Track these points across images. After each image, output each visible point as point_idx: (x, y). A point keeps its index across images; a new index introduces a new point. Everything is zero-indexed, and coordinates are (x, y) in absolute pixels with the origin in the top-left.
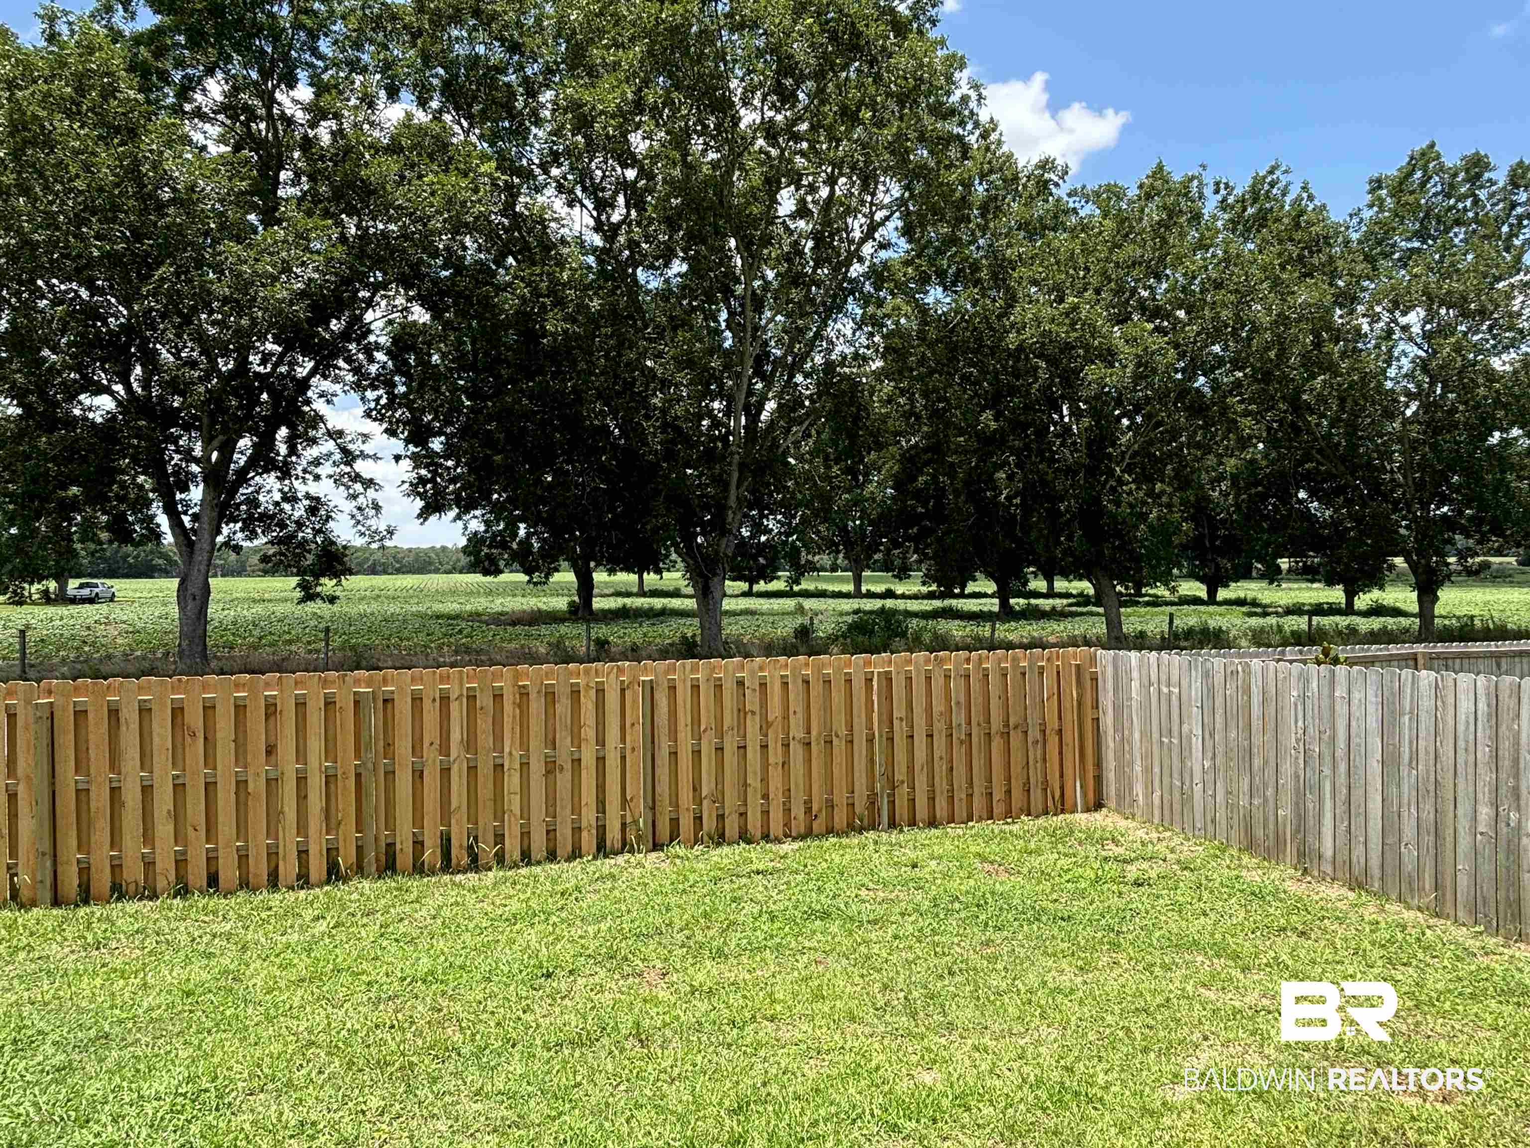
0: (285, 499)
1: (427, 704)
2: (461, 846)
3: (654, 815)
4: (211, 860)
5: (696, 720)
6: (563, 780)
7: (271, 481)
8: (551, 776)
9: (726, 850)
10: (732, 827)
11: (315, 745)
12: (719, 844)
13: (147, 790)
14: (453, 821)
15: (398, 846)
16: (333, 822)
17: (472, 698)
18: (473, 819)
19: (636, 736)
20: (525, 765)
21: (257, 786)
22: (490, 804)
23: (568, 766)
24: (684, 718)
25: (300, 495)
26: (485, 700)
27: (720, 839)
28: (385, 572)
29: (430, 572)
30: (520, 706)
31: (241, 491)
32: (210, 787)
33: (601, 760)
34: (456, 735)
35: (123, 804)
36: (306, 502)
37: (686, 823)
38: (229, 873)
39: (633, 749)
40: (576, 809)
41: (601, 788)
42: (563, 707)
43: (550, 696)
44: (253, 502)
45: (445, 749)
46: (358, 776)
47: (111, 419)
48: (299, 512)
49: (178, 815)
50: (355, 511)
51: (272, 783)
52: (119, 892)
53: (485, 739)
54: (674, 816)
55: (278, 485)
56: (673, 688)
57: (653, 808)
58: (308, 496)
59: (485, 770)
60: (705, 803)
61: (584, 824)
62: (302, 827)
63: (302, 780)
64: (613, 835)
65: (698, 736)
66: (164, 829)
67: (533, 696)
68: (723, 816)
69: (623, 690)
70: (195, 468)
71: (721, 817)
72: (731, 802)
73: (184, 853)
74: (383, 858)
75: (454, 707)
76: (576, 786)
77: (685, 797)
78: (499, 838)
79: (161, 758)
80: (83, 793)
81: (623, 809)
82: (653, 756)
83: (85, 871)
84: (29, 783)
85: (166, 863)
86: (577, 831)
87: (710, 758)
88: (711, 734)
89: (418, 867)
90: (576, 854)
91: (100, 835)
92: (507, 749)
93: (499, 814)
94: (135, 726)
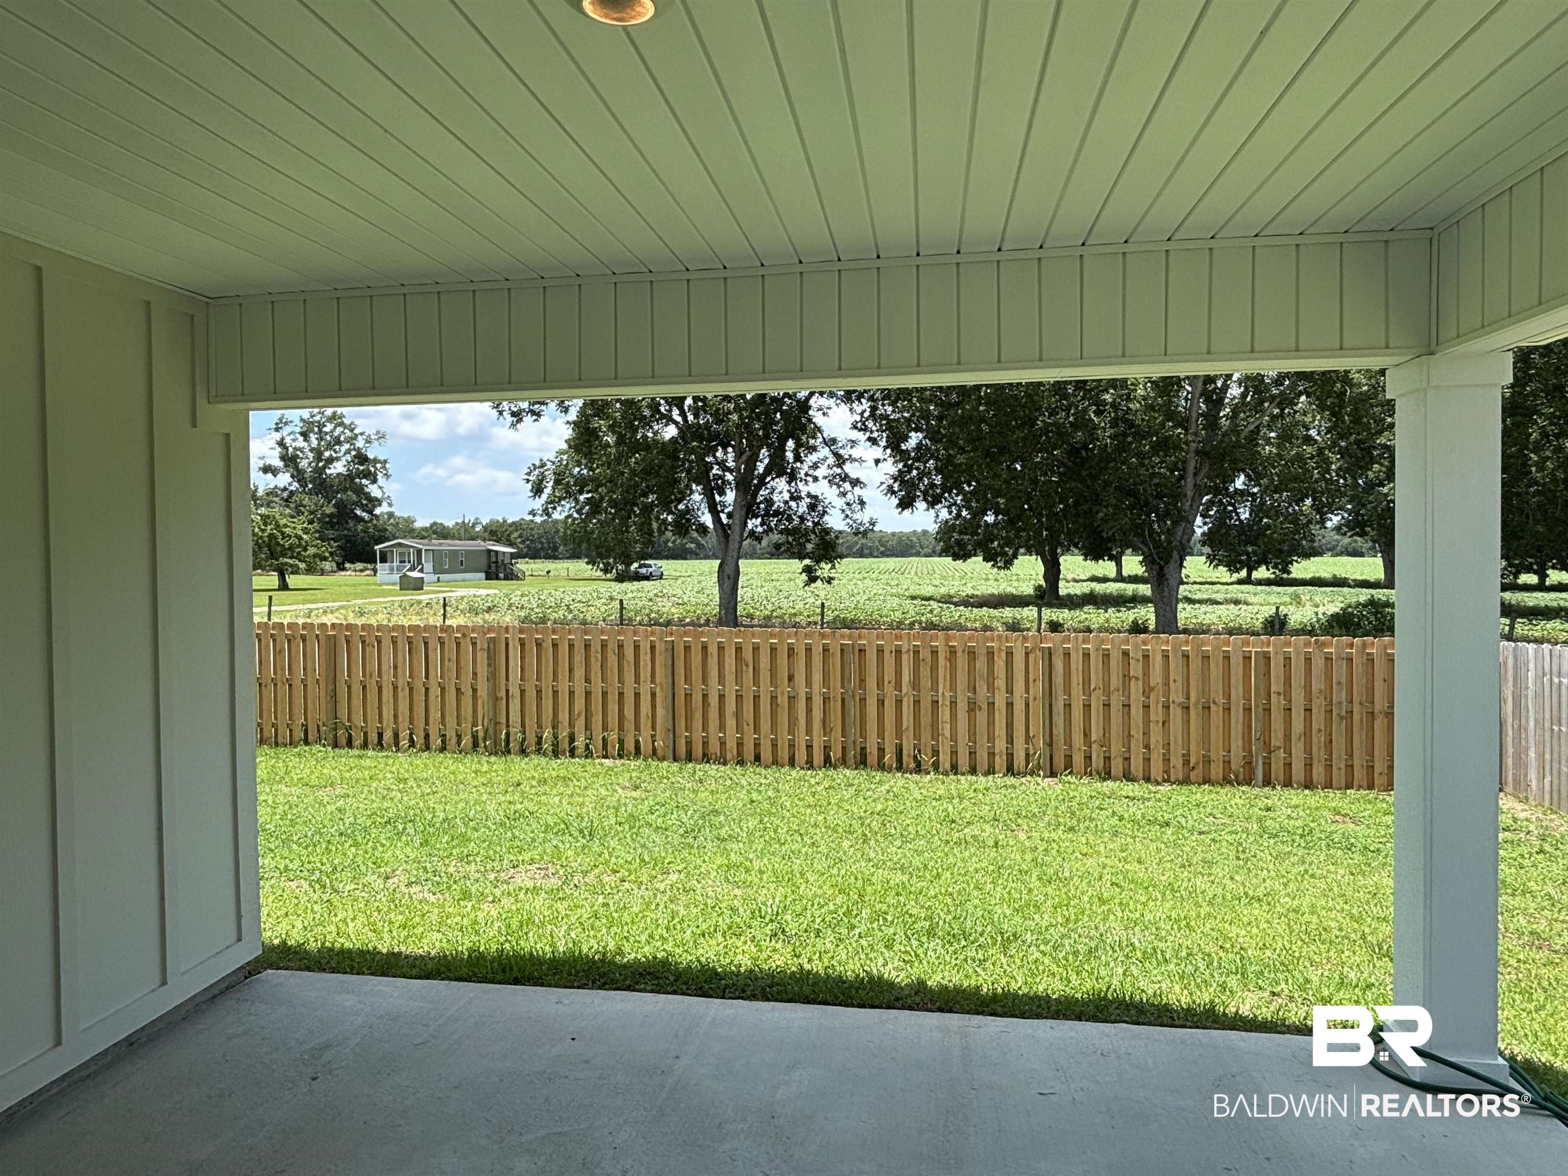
0: (793, 498)
1: (887, 653)
2: (909, 755)
3: (1052, 750)
4: (757, 745)
5: (1086, 681)
6: (982, 717)
7: (781, 484)
8: (972, 714)
9: (1110, 783)
10: (1117, 766)
11: (817, 677)
12: (1105, 780)
13: (722, 697)
14: (904, 738)
15: (868, 750)
16: (828, 729)
17: (916, 652)
18: (917, 736)
19: (1038, 689)
20: (953, 704)
21: (783, 700)
22: (929, 728)
23: (985, 706)
24: (1076, 679)
25: (803, 494)
26: (925, 654)
27: (1107, 775)
28: (871, 555)
29: (911, 556)
30: (950, 660)
31: (762, 492)
32: (756, 698)
33: (1010, 705)
34: (906, 677)
35: (709, 705)
36: (808, 500)
37: (1078, 760)
38: (766, 755)
39: (1035, 699)
40: (991, 738)
41: (1010, 725)
42: (981, 663)
43: (972, 654)
44: (769, 502)
45: (898, 686)
46: (843, 700)
47: (674, 441)
48: (803, 508)
49: (738, 714)
50: (845, 507)
51: (792, 699)
52: (706, 758)
53: (926, 682)
54: (1068, 753)
55: (787, 487)
56: (1067, 655)
57: (1051, 745)
58: (809, 495)
59: (926, 704)
60: (1094, 746)
61: (997, 751)
62: (809, 731)
63: (809, 699)
64: (1019, 760)
65: (1088, 693)
66: (731, 723)
67: (959, 654)
68: (1109, 758)
69: (1027, 654)
70: (729, 477)
71: (1107, 759)
72: (1116, 749)
73: (742, 738)
74: (859, 757)
75: (905, 657)
76: (991, 722)
77: (1078, 739)
78: (936, 753)
79: (730, 678)
80: (688, 696)
81: (1027, 742)
82: (1051, 705)
83: (689, 743)
84: (662, 687)
85: (731, 744)
86: (992, 755)
87: (1098, 711)
88: (1099, 692)
89: (881, 767)
90: (990, 771)
91: (698, 723)
92: (940, 691)
93: (935, 736)
94: (716, 657)
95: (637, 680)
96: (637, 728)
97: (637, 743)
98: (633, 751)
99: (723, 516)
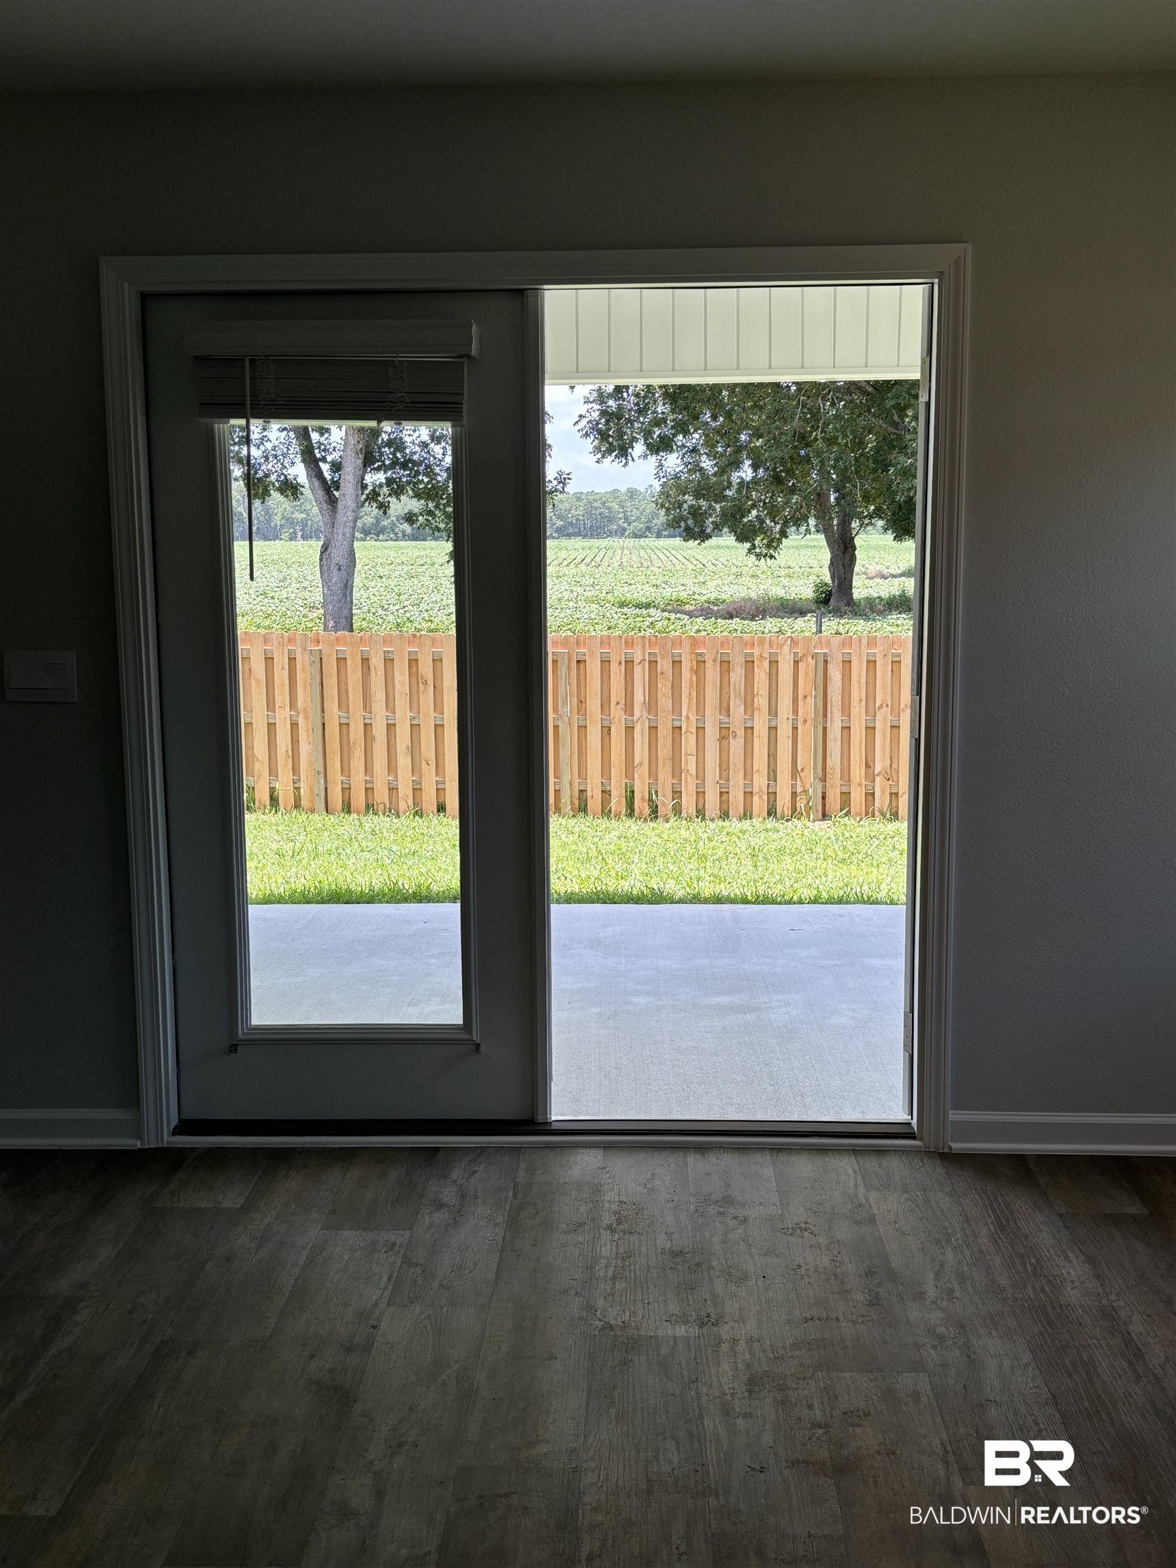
1: (614, 666)
2: (643, 798)
3: (824, 787)
4: (440, 790)
5: (870, 696)
6: (736, 746)
8: (725, 742)
12: (890, 821)
13: (391, 727)
14: (636, 776)
15: (589, 794)
17: (653, 663)
18: (654, 775)
19: (808, 708)
20: (700, 730)
22: (669, 764)
23: (741, 733)
24: (858, 693)
26: (664, 665)
27: (893, 816)
30: (696, 673)
32: (437, 728)
33: (773, 730)
34: (639, 696)
35: (373, 738)
37: (857, 797)
38: (454, 803)
39: (805, 721)
40: (748, 774)
41: (772, 756)
42: (737, 675)
43: (726, 664)
45: (629, 708)
46: (556, 728)
49: (414, 750)
52: (371, 808)
53: (665, 702)
54: (845, 789)
56: (847, 663)
57: (824, 780)
59: (664, 732)
60: (878, 779)
61: (755, 790)
64: (784, 801)
65: (871, 711)
66: (404, 761)
67: (709, 664)
68: (897, 794)
69: (796, 663)
71: (895, 796)
73: (419, 783)
74: (577, 802)
75: (638, 670)
76: (748, 753)
77: (857, 771)
78: (677, 794)
79: (401, 703)
80: (344, 726)
81: (794, 777)
82: (825, 729)
83: (346, 790)
84: (306, 717)
85: (405, 789)
86: (749, 794)
87: (884, 735)
88: (886, 711)
89: (606, 812)
90: (747, 814)
91: (358, 762)
92: (684, 713)
93: (677, 771)
94: (381, 673)
95: (270, 705)
96: (273, 772)
97: (272, 790)
98: (268, 802)
99: (325, 468)
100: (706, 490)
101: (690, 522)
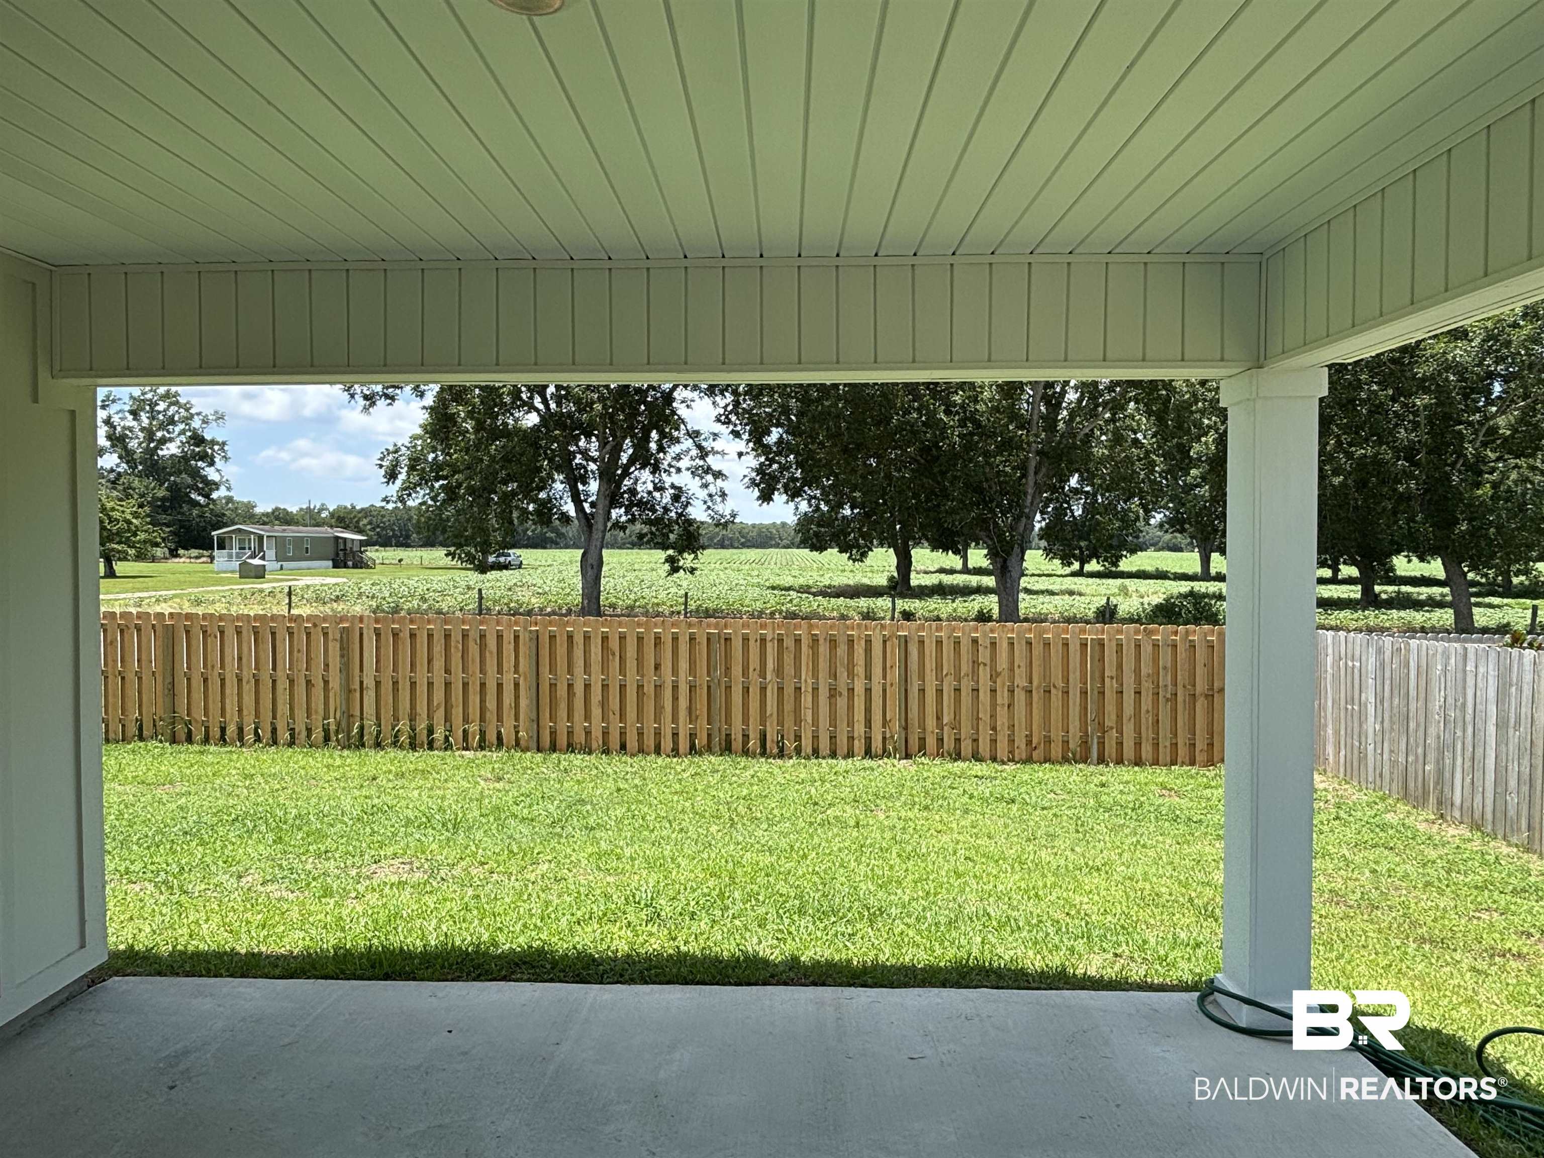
0: (656, 488)
1: (752, 642)
2: (773, 741)
3: (907, 734)
4: (623, 734)
5: (939, 667)
6: (842, 702)
7: (646, 475)
8: (833, 700)
9: (960, 764)
10: (966, 747)
11: (684, 665)
12: (955, 760)
13: (587, 686)
14: (768, 724)
15: (733, 737)
16: (693, 718)
17: (780, 641)
18: (781, 723)
19: (895, 675)
20: (815, 690)
21: (649, 689)
22: (792, 714)
23: (845, 693)
24: (930, 664)
25: (667, 485)
26: (789, 643)
27: (957, 756)
29: (771, 547)
30: (812, 648)
31: (626, 482)
32: (623, 687)
33: (868, 691)
34: (770, 665)
35: (574, 695)
36: (672, 491)
37: (931, 742)
38: (632, 742)
39: (892, 685)
40: (851, 723)
41: (868, 710)
42: (842, 650)
43: (833, 642)
44: (633, 492)
45: (763, 674)
46: (709, 687)
47: (535, 429)
48: (667, 499)
49: (604, 704)
50: (707, 498)
51: (658, 687)
52: (571, 748)
53: (789, 669)
54: (922, 736)
55: (651, 478)
56: (921, 642)
57: (906, 728)
58: (673, 486)
59: (789, 691)
60: (946, 728)
61: (856, 735)
62: (675, 719)
63: (675, 688)
64: (877, 744)
65: (940, 678)
66: (596, 712)
67: (821, 641)
68: (960, 739)
69: (885, 642)
70: (592, 466)
71: (958, 741)
72: (966, 731)
73: (607, 728)
74: (724, 743)
75: (769, 646)
76: (851, 707)
77: (931, 723)
78: (798, 738)
79: (596, 668)
80: (553, 686)
81: (884, 726)
82: (906, 690)
83: (553, 733)
84: (525, 679)
85: (597, 733)
86: (851, 739)
87: (949, 696)
88: (950, 678)
89: (746, 753)
90: (850, 754)
91: (562, 713)
92: (803, 677)
93: (798, 721)
94: (581, 647)
95: (500, 671)
96: (500, 719)
97: (499, 734)
98: (495, 742)
99: (586, 506)
100: (823, 521)
101: (814, 540)
